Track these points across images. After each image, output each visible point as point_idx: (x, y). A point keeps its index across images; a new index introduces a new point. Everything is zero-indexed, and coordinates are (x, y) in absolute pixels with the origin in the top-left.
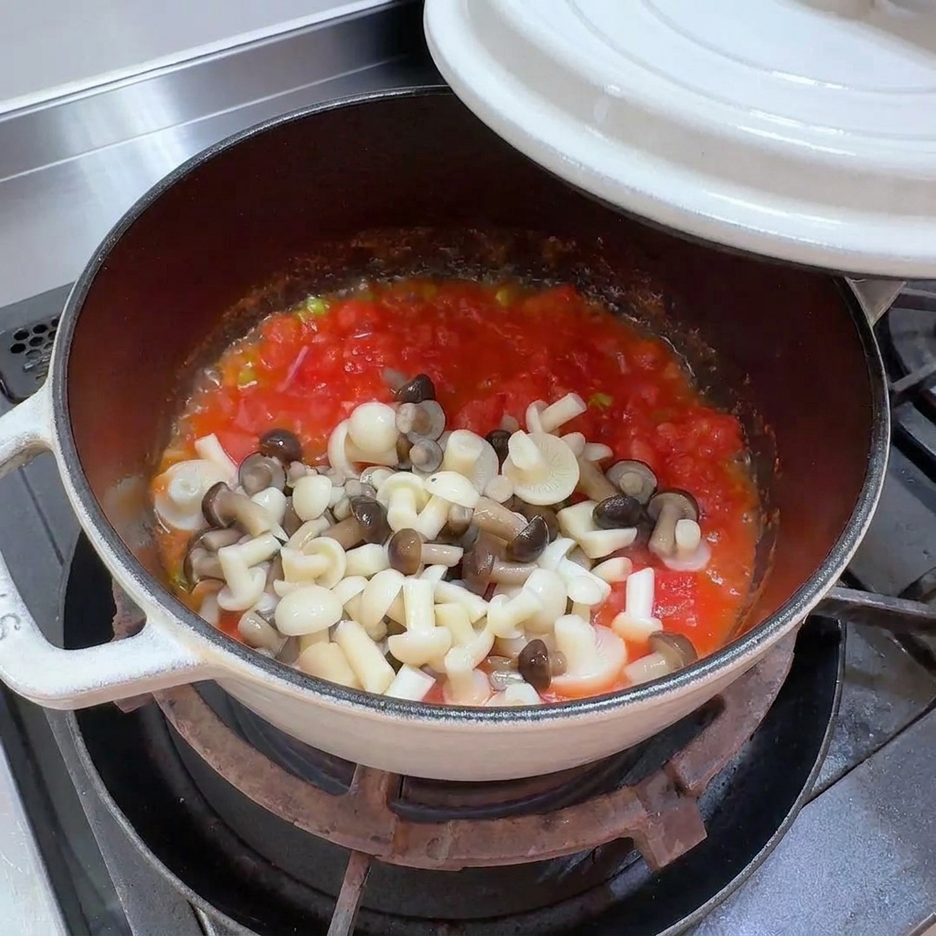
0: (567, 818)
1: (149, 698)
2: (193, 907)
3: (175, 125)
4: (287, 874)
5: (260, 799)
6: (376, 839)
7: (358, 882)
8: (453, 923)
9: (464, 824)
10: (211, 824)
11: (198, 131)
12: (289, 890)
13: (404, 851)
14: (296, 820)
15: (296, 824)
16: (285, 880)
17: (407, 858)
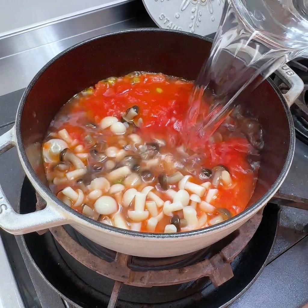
0: (187, 270)
1: (48, 230)
2: (62, 299)
3: (56, 41)
4: (93, 288)
5: (84, 263)
6: (123, 277)
7: (117, 291)
8: (149, 305)
9: (153, 272)
10: (68, 272)
11: (64, 43)
12: (94, 293)
13: (133, 281)
14: (97, 271)
15: (97, 272)
16: (93, 291)
17: (133, 283)
